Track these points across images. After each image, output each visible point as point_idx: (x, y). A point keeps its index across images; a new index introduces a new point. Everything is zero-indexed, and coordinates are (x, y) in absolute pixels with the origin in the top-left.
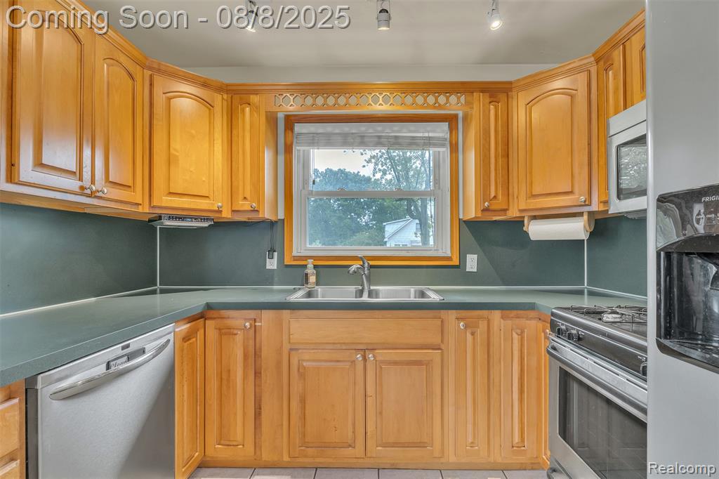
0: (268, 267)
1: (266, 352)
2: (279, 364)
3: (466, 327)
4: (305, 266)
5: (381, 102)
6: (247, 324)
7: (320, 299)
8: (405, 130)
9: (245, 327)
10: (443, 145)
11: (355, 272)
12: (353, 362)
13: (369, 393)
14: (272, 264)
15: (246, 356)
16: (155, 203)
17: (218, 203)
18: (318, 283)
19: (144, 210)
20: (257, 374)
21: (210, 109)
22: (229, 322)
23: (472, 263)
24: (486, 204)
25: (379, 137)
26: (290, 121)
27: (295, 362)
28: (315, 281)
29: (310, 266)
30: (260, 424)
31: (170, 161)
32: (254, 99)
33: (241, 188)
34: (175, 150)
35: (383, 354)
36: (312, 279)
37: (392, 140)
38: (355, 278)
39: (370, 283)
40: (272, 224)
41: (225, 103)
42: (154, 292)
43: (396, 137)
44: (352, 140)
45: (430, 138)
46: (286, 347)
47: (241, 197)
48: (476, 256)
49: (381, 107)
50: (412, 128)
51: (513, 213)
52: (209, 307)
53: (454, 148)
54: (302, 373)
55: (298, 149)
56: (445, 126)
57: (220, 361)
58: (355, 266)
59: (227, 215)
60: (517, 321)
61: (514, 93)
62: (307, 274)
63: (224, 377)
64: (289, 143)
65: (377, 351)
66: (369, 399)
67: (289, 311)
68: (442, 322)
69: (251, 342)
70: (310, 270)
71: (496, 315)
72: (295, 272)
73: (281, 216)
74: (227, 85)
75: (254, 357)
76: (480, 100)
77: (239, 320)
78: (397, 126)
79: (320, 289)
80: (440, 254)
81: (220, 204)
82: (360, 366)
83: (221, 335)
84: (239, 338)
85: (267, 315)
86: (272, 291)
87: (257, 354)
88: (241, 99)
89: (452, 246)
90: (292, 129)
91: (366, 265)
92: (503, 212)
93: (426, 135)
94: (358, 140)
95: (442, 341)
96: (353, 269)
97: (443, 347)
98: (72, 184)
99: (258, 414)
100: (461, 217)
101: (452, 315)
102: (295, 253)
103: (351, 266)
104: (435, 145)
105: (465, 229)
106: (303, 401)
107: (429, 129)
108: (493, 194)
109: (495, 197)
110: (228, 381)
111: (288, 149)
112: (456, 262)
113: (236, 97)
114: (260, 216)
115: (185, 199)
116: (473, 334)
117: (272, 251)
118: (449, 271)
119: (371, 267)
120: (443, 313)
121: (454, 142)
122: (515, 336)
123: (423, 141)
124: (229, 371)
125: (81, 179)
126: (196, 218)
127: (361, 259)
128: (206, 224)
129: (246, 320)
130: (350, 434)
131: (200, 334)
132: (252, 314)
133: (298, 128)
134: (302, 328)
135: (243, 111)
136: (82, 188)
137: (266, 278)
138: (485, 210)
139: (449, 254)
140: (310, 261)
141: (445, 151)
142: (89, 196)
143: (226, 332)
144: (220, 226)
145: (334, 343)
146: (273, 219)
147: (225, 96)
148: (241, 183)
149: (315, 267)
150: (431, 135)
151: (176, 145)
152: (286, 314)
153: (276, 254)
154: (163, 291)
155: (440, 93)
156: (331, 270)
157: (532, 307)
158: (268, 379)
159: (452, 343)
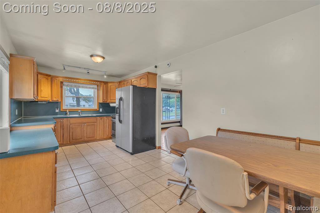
0: (56, 111)
1: (65, 125)
2: (67, 127)
3: (100, 119)
4: (66, 111)
9: (61, 121)
12: (82, 126)
14: (57, 111)
15: (61, 126)
17: (49, 99)
20: (63, 129)
21: (48, 80)
23: (101, 110)
27: (71, 126)
30: (64, 138)
31: (41, 91)
32: (57, 79)
36: (68, 114)
41: (51, 79)
46: (69, 124)
47: (54, 98)
51: (108, 102)
53: (98, 90)
54: (72, 128)
55: (64, 87)
56: (96, 86)
58: (79, 111)
59: (51, 101)
60: (108, 118)
61: (108, 84)
65: (86, 124)
66: (85, 131)
67: (69, 118)
69: (62, 124)
71: (105, 117)
72: (64, 112)
73: (60, 101)
76: (103, 84)
80: (95, 109)
82: (83, 126)
85: (65, 119)
87: (63, 126)
88: (54, 78)
92: (106, 102)
99: (63, 136)
101: (98, 117)
102: (63, 109)
104: (94, 89)
105: (100, 104)
106: (72, 133)
108: (104, 99)
111: (62, 87)
115: (44, 98)
116: (102, 120)
117: (57, 108)
118: (97, 111)
119: (82, 111)
123: (91, 88)
126: (45, 102)
128: (46, 103)
130: (81, 137)
132: (62, 119)
133: (64, 83)
134: (72, 121)
137: (57, 114)
138: (103, 102)
139: (97, 108)
141: (96, 90)
144: (49, 102)
145: (78, 123)
149: (69, 111)
150: (93, 87)
151: (42, 89)
156: (73, 111)
157: (110, 116)
159: (98, 121)
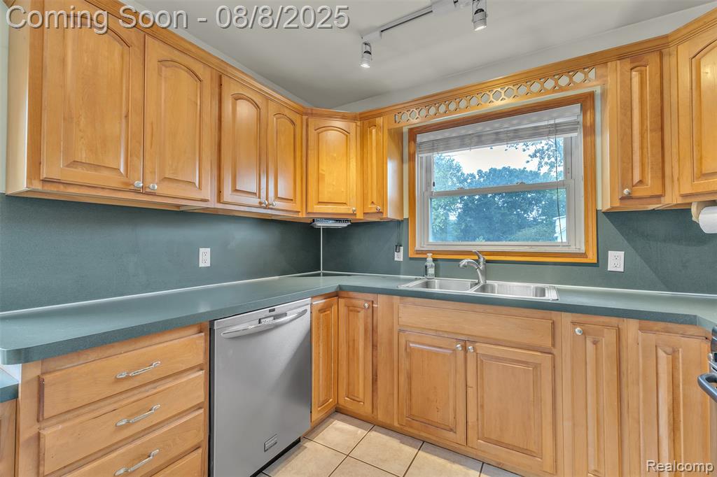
0: (396, 259)
1: (382, 329)
3: (584, 333)
4: (425, 259)
5: (503, 96)
6: (366, 305)
7: (436, 290)
8: (525, 122)
9: (365, 307)
10: (574, 130)
11: (465, 266)
12: (454, 351)
13: (469, 384)
14: (399, 257)
15: (366, 331)
16: (309, 211)
17: (353, 208)
18: (437, 275)
19: (302, 216)
21: (347, 136)
22: (354, 301)
23: (616, 260)
24: (626, 191)
25: (497, 133)
26: (414, 133)
28: (433, 272)
29: (430, 259)
30: (377, 388)
31: (319, 178)
32: (380, 121)
33: (369, 195)
34: (322, 170)
35: (483, 348)
36: (431, 271)
37: (511, 134)
38: (468, 272)
39: (487, 278)
40: (399, 223)
41: (358, 128)
42: (318, 275)
43: (516, 131)
44: (469, 141)
45: (556, 125)
46: (396, 328)
47: (370, 202)
48: (622, 254)
49: (502, 101)
50: (534, 118)
51: (672, 199)
52: (341, 288)
53: (589, 131)
54: (409, 353)
55: (421, 157)
56: (576, 108)
57: (348, 332)
58: (466, 260)
59: (360, 216)
60: (665, 336)
61: (673, 49)
62: (426, 267)
63: (351, 344)
64: (412, 152)
65: (477, 344)
66: (469, 390)
67: (398, 297)
68: (553, 323)
69: (370, 320)
70: (430, 262)
72: (416, 264)
73: (406, 215)
74: (360, 114)
75: (372, 331)
76: (616, 69)
77: (362, 301)
78: (534, 116)
79: (437, 281)
80: (572, 249)
81: (354, 209)
82: (461, 356)
83: (349, 310)
84: (362, 314)
85: (382, 298)
86: (399, 280)
87: (374, 330)
88: (369, 123)
89: (587, 241)
90: (415, 140)
91: (482, 260)
92: (655, 200)
93: (552, 122)
94: (476, 139)
95: (554, 345)
96: (464, 262)
97: (555, 351)
98: (254, 201)
99: (375, 381)
100: (599, 208)
101: (566, 318)
102: (418, 247)
103: (462, 260)
104: (564, 131)
106: (410, 378)
107: (555, 115)
108: (637, 178)
109: (641, 182)
110: (354, 349)
111: (412, 158)
112: (592, 258)
113: (366, 122)
114: (384, 216)
115: (329, 206)
116: (595, 343)
117: (398, 246)
118: (585, 269)
119: (488, 262)
120: (555, 315)
121: (588, 124)
122: (661, 353)
123: (547, 130)
124: (354, 340)
125: (259, 198)
126: (340, 220)
127: (475, 253)
128: (345, 225)
129: (366, 301)
130: (451, 417)
131: (334, 308)
132: (370, 297)
133: (420, 138)
134: (410, 314)
135: (371, 132)
136: (260, 203)
137: (394, 269)
138: (623, 199)
139: (583, 250)
140: (430, 255)
141: (577, 136)
142: (265, 208)
143: (352, 309)
144: (356, 225)
145: (436, 331)
146: (399, 219)
147: (359, 123)
148: (370, 191)
149: (434, 260)
150: (558, 121)
151: (323, 167)
152: (396, 299)
153: (402, 248)
154: (325, 275)
155: (561, 75)
156: (447, 264)
157: (691, 321)
158: (382, 351)
159: (565, 349)
